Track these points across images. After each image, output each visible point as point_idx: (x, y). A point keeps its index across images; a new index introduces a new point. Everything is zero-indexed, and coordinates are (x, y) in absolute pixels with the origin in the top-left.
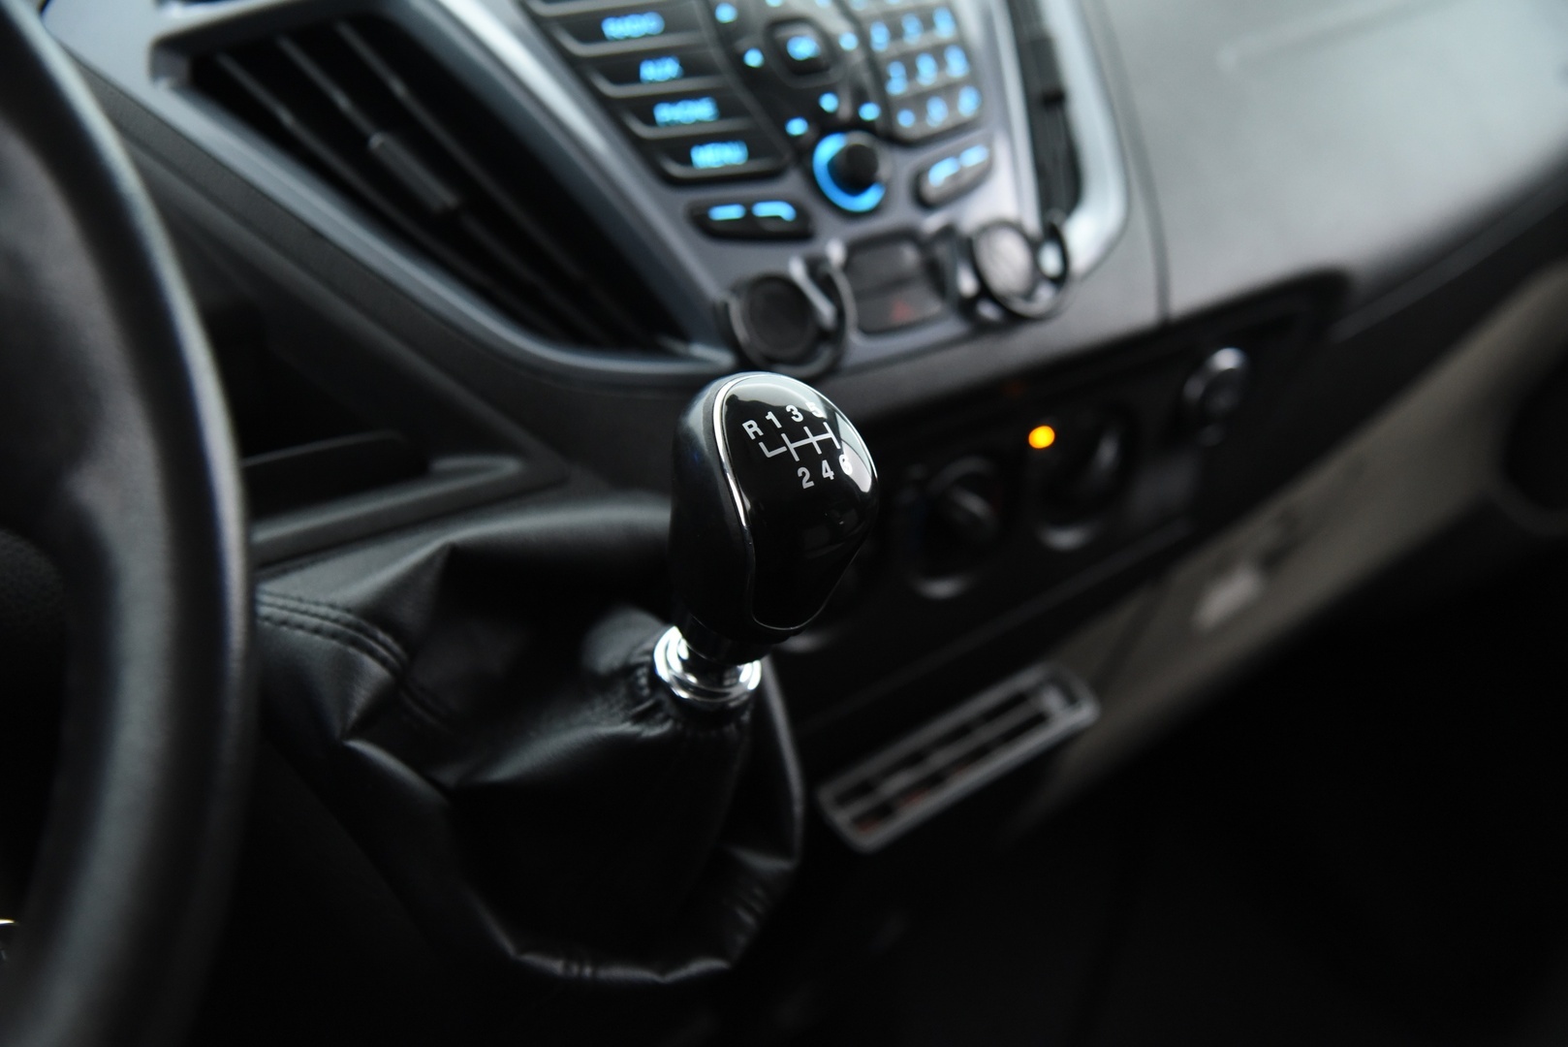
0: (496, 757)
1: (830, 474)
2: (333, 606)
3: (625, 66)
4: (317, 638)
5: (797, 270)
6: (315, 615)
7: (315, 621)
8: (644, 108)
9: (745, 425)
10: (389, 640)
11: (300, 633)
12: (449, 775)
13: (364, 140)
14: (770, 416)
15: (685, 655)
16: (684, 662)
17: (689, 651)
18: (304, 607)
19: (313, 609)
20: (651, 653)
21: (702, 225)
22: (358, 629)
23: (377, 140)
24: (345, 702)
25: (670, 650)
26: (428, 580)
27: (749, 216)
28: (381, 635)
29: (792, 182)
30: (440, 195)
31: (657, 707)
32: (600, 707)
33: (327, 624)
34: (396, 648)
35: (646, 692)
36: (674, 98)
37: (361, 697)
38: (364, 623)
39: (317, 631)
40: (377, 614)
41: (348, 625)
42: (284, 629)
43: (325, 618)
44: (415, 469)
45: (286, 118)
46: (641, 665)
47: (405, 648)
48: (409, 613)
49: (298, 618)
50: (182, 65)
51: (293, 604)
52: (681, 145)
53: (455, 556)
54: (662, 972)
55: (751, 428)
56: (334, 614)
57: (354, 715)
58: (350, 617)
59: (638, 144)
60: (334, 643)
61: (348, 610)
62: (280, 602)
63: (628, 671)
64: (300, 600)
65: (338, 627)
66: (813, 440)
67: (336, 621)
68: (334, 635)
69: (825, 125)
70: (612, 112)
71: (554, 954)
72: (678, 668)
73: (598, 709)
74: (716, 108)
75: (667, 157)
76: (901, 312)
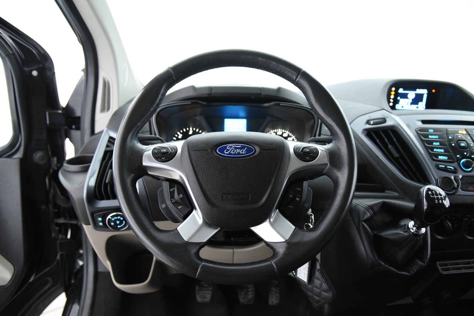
0: (382, 231)
1: (441, 202)
2: (365, 204)
3: (431, 142)
4: (362, 208)
5: (452, 178)
6: (363, 205)
7: (362, 206)
8: (432, 149)
9: (429, 192)
10: (372, 211)
11: (360, 206)
12: (375, 232)
13: (388, 146)
14: (433, 192)
15: (413, 225)
16: (413, 226)
17: (414, 224)
18: (362, 203)
19: (363, 204)
20: (409, 224)
21: (437, 167)
22: (368, 208)
23: (389, 146)
24: (363, 217)
25: (411, 224)
26: (379, 205)
27: (446, 167)
28: (371, 210)
29: (455, 164)
30: (396, 155)
31: (407, 231)
32: (399, 229)
33: (364, 206)
34: (372, 212)
35: (407, 228)
36: (437, 148)
37: (366, 217)
38: (369, 208)
39: (362, 207)
40: (371, 207)
41: (367, 207)
42: (358, 205)
43: (364, 205)
44: (383, 191)
45: (378, 141)
46: (407, 225)
47: (374, 213)
48: (376, 209)
49: (360, 204)
50: (366, 132)
51: (360, 203)
52: (437, 155)
53: (384, 203)
54: (399, 272)
55: (430, 192)
56: (365, 205)
57: (364, 219)
58: (367, 206)
59: (429, 153)
60: (364, 209)
61: (367, 205)
62: (359, 202)
63: (405, 225)
64: (361, 203)
65: (365, 207)
66: (439, 197)
67: (365, 206)
68: (364, 208)
69: (464, 157)
70: (426, 148)
71: (383, 262)
72: (412, 226)
73: (399, 230)
74: (444, 151)
75: (434, 156)
76: (470, 188)
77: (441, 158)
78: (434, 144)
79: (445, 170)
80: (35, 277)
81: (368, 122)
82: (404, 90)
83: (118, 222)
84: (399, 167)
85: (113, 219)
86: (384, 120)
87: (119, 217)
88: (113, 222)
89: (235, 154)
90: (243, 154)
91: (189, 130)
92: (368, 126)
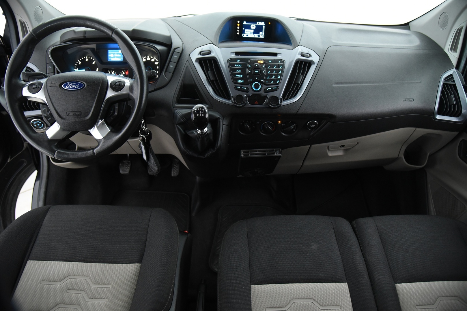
1: (201, 116)
3: (235, 70)
5: (245, 95)
8: (234, 74)
10: (184, 118)
12: (186, 131)
14: (198, 109)
21: (235, 88)
22: (182, 116)
23: (209, 72)
27: (241, 88)
30: (212, 78)
36: (238, 74)
37: (179, 122)
40: (184, 116)
42: (177, 114)
43: (181, 114)
45: (204, 67)
49: (179, 113)
50: (199, 61)
52: (237, 79)
55: (196, 109)
59: (232, 78)
66: (201, 112)
68: (180, 116)
69: (255, 81)
70: (231, 74)
74: (243, 76)
75: (235, 80)
76: (256, 103)
77: (239, 81)
78: (237, 71)
79: (241, 90)
80: (10, 159)
81: (200, 53)
82: (246, 23)
83: (38, 125)
84: (213, 87)
85: (35, 123)
86: (209, 52)
87: (38, 122)
88: (35, 124)
89: (72, 88)
90: (77, 88)
91: (86, 58)
92: (200, 56)
